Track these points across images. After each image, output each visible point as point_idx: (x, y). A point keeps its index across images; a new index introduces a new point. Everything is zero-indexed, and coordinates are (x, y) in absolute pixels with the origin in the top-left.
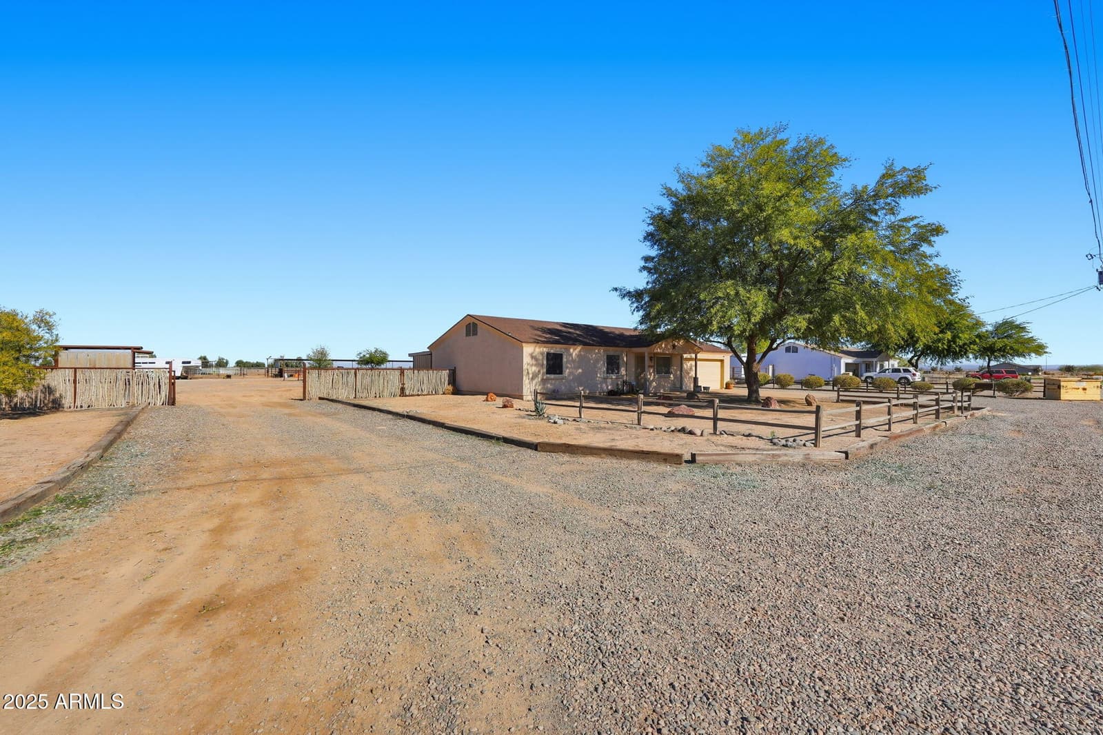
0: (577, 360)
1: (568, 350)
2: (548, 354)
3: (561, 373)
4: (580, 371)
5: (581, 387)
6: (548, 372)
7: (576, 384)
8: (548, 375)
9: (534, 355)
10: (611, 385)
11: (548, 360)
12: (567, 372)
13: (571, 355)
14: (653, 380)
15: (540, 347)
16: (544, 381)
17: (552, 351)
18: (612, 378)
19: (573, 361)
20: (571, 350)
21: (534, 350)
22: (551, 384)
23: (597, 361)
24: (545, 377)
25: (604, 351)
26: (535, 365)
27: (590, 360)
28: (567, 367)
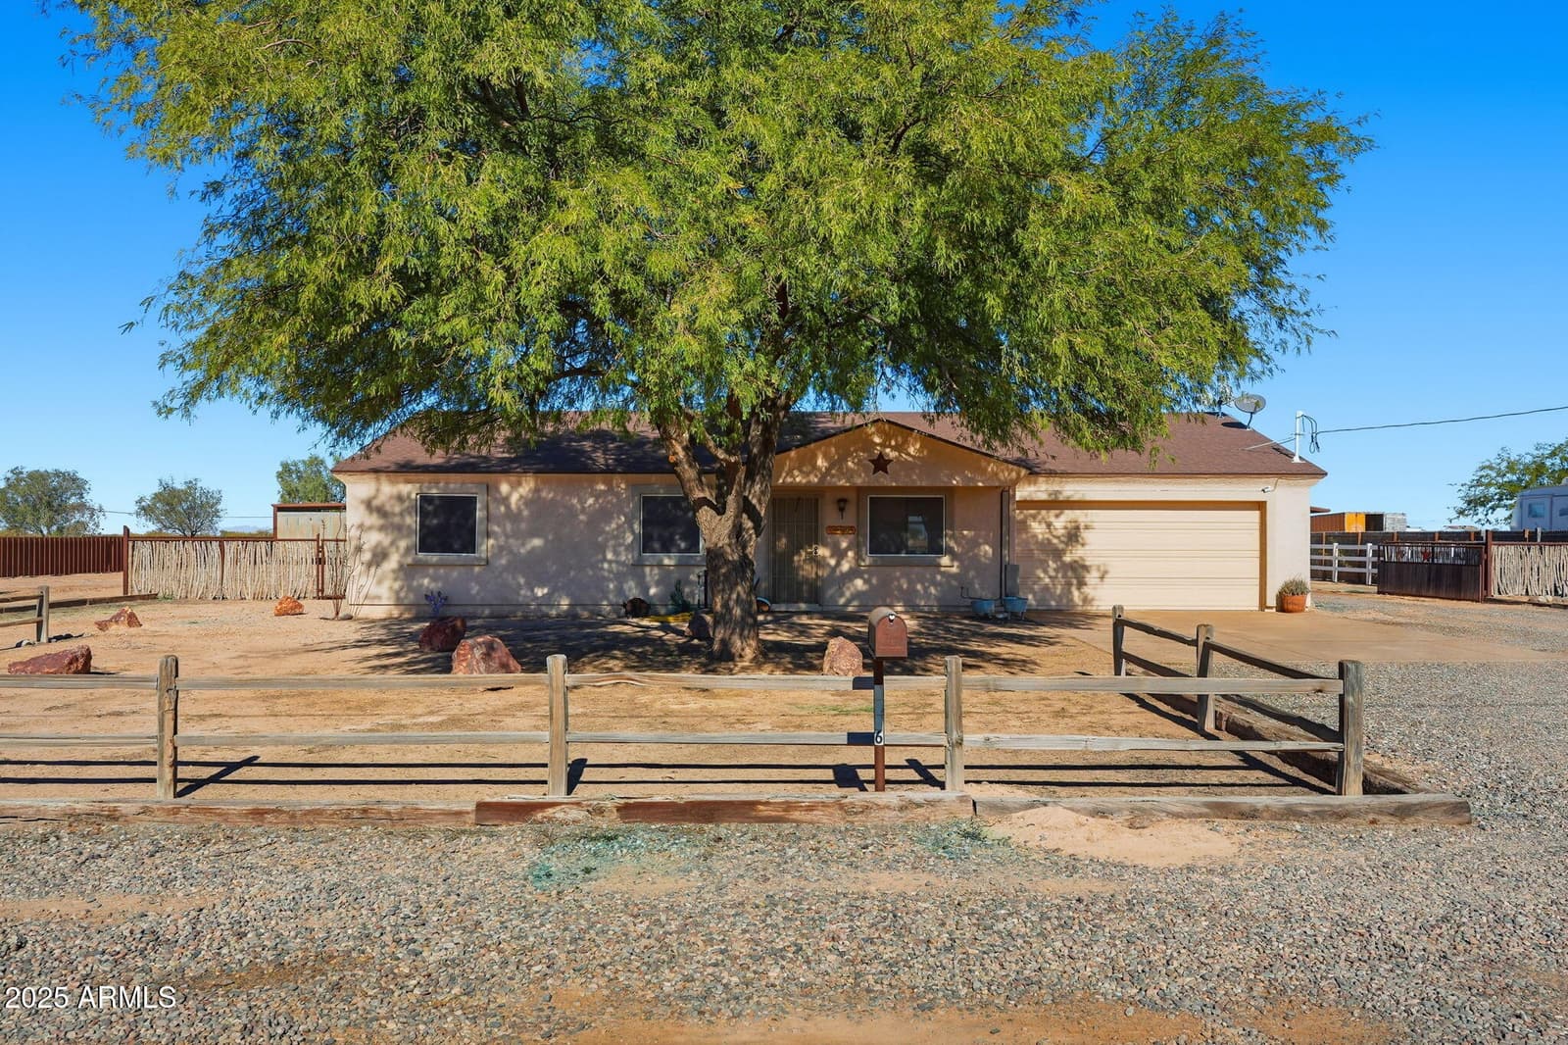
0: (526, 513)
1: (489, 489)
2: (425, 499)
3: (470, 546)
4: (537, 542)
5: (542, 586)
6: (424, 547)
7: (522, 581)
8: (421, 555)
9: (375, 503)
10: (658, 584)
11: (424, 515)
12: (486, 546)
13: (505, 500)
14: (854, 573)
15: (393, 482)
16: (407, 571)
17: (434, 492)
18: (660, 565)
19: (513, 517)
20: (504, 488)
21: (378, 490)
22: (434, 579)
23: (604, 514)
24: (409, 560)
25: (632, 486)
26: (382, 528)
27: (572, 513)
28: (488, 535)
